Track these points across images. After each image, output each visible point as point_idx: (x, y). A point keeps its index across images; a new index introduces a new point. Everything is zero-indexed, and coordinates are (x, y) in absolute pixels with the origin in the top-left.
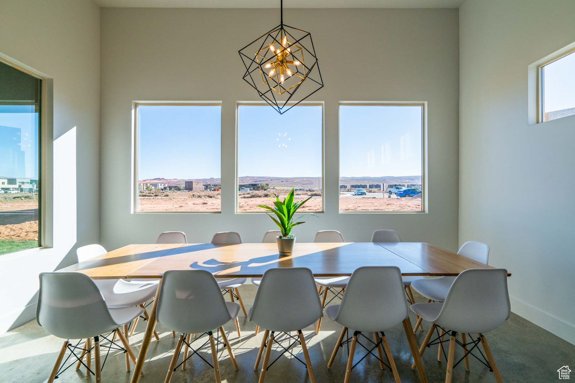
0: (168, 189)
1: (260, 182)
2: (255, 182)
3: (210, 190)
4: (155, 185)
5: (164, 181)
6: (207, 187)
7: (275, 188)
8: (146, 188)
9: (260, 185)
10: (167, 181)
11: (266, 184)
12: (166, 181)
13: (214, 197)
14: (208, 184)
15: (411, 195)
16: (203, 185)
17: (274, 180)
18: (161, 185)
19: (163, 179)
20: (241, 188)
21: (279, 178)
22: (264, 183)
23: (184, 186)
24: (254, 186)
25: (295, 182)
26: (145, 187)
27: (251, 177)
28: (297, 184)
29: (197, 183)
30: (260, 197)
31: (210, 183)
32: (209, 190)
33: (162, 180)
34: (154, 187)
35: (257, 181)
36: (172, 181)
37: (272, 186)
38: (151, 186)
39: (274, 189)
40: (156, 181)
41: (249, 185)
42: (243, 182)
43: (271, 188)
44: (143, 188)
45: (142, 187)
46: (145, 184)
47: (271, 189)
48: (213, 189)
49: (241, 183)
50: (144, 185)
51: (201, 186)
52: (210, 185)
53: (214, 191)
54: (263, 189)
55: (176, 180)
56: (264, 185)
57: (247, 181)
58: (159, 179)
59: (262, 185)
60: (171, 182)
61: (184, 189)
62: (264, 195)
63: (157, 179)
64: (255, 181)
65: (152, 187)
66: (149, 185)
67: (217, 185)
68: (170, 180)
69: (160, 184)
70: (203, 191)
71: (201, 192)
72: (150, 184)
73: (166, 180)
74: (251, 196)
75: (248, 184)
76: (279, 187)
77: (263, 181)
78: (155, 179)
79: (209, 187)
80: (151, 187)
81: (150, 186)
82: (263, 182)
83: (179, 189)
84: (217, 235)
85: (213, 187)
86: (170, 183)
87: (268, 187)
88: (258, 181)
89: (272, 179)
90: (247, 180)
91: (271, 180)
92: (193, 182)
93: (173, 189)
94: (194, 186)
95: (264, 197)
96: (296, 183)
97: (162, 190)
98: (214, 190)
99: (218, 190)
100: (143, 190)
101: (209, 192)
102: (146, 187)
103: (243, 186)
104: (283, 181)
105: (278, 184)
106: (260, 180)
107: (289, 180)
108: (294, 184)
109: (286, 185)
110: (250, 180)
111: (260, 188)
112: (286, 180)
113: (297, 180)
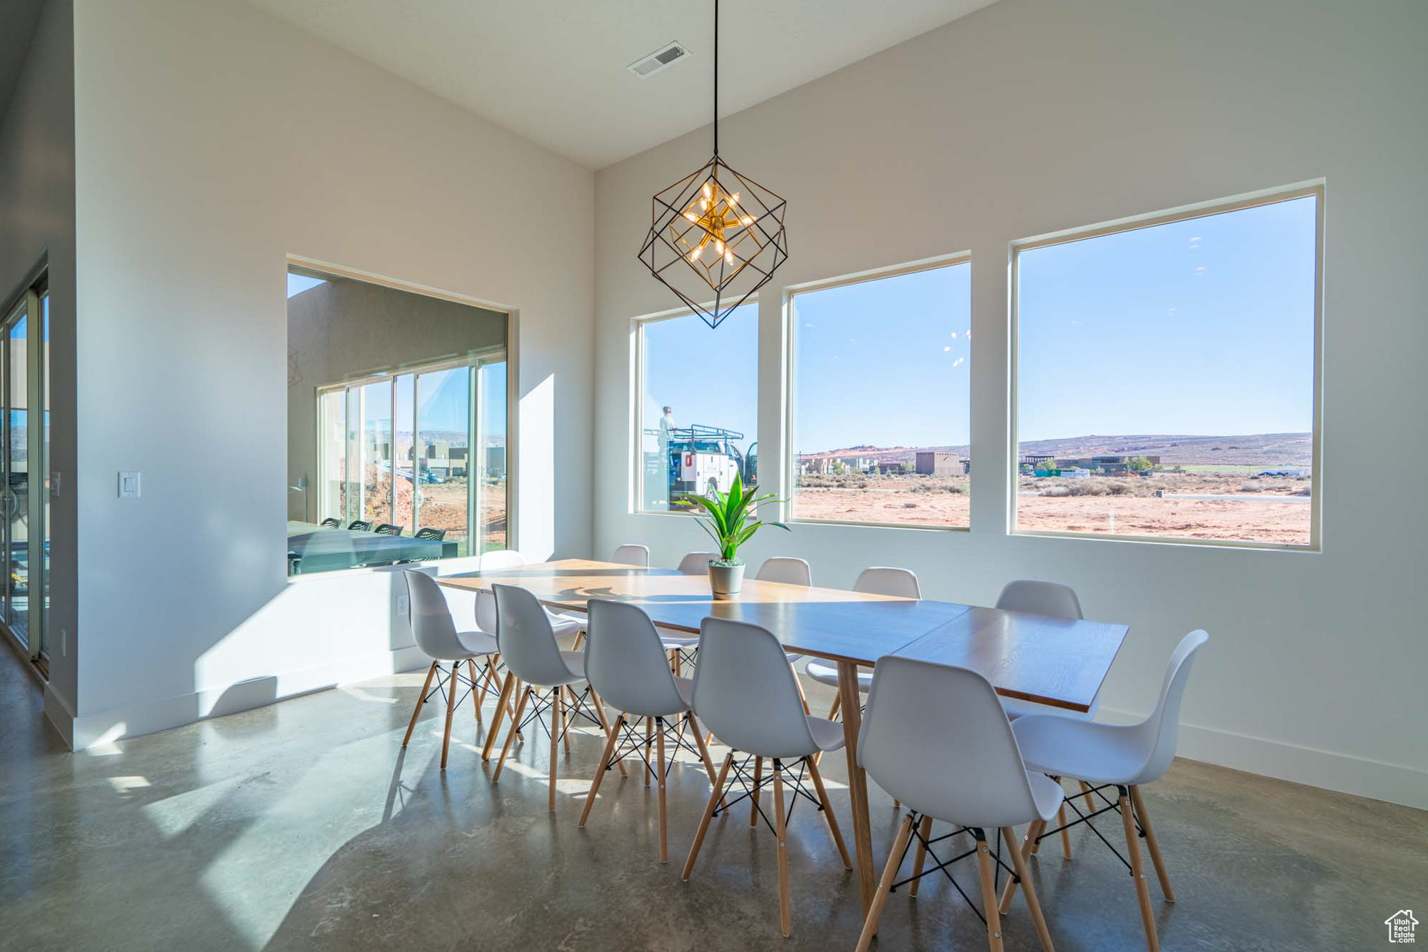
0: (878, 470)
1: (1133, 452)
2: (1116, 452)
4: (852, 462)
5: (873, 453)
7: (1183, 468)
8: (834, 469)
9: (1127, 460)
10: (880, 452)
11: (1149, 458)
12: (877, 452)
16: (960, 462)
17: (1182, 444)
18: (864, 463)
19: (871, 447)
21: (1202, 438)
22: (1142, 456)
23: (914, 463)
24: (1110, 465)
25: (1266, 448)
26: (830, 467)
27: (1104, 437)
28: (1274, 455)
29: (946, 456)
30: (1096, 494)
31: (966, 458)
33: (869, 449)
34: (849, 466)
35: (1123, 450)
36: (891, 452)
37: (1169, 464)
38: (844, 464)
39: (1177, 470)
40: (857, 453)
41: (1094, 459)
42: (1079, 453)
43: (1166, 468)
44: (828, 469)
45: (826, 467)
46: (831, 460)
47: (1168, 471)
49: (1072, 454)
50: (828, 461)
51: (955, 465)
54: (1139, 471)
55: (901, 450)
56: (1143, 458)
57: (1092, 448)
58: (863, 447)
59: (1134, 459)
60: (890, 454)
61: (913, 472)
62: (1108, 490)
63: (859, 447)
64: (1116, 449)
65: (845, 466)
66: (839, 461)
68: (887, 450)
69: (861, 460)
72: (842, 461)
73: (878, 450)
74: (1068, 490)
75: (1090, 457)
77: (1144, 448)
78: (853, 449)
80: (842, 467)
81: (841, 464)
82: (1141, 451)
83: (901, 471)
86: (886, 457)
87: (1157, 465)
88: (1126, 449)
89: (1176, 442)
90: (1092, 446)
91: (1174, 445)
92: (936, 454)
93: (889, 471)
95: (1107, 494)
96: (1274, 452)
97: (866, 473)
100: (828, 473)
102: (832, 465)
103: (1076, 463)
104: (1217, 449)
105: (1200, 457)
106: (1134, 445)
107: (1242, 445)
108: (1264, 455)
109: (1229, 459)
110: (1100, 445)
111: (1127, 468)
112: (1233, 445)
113: (1276, 443)
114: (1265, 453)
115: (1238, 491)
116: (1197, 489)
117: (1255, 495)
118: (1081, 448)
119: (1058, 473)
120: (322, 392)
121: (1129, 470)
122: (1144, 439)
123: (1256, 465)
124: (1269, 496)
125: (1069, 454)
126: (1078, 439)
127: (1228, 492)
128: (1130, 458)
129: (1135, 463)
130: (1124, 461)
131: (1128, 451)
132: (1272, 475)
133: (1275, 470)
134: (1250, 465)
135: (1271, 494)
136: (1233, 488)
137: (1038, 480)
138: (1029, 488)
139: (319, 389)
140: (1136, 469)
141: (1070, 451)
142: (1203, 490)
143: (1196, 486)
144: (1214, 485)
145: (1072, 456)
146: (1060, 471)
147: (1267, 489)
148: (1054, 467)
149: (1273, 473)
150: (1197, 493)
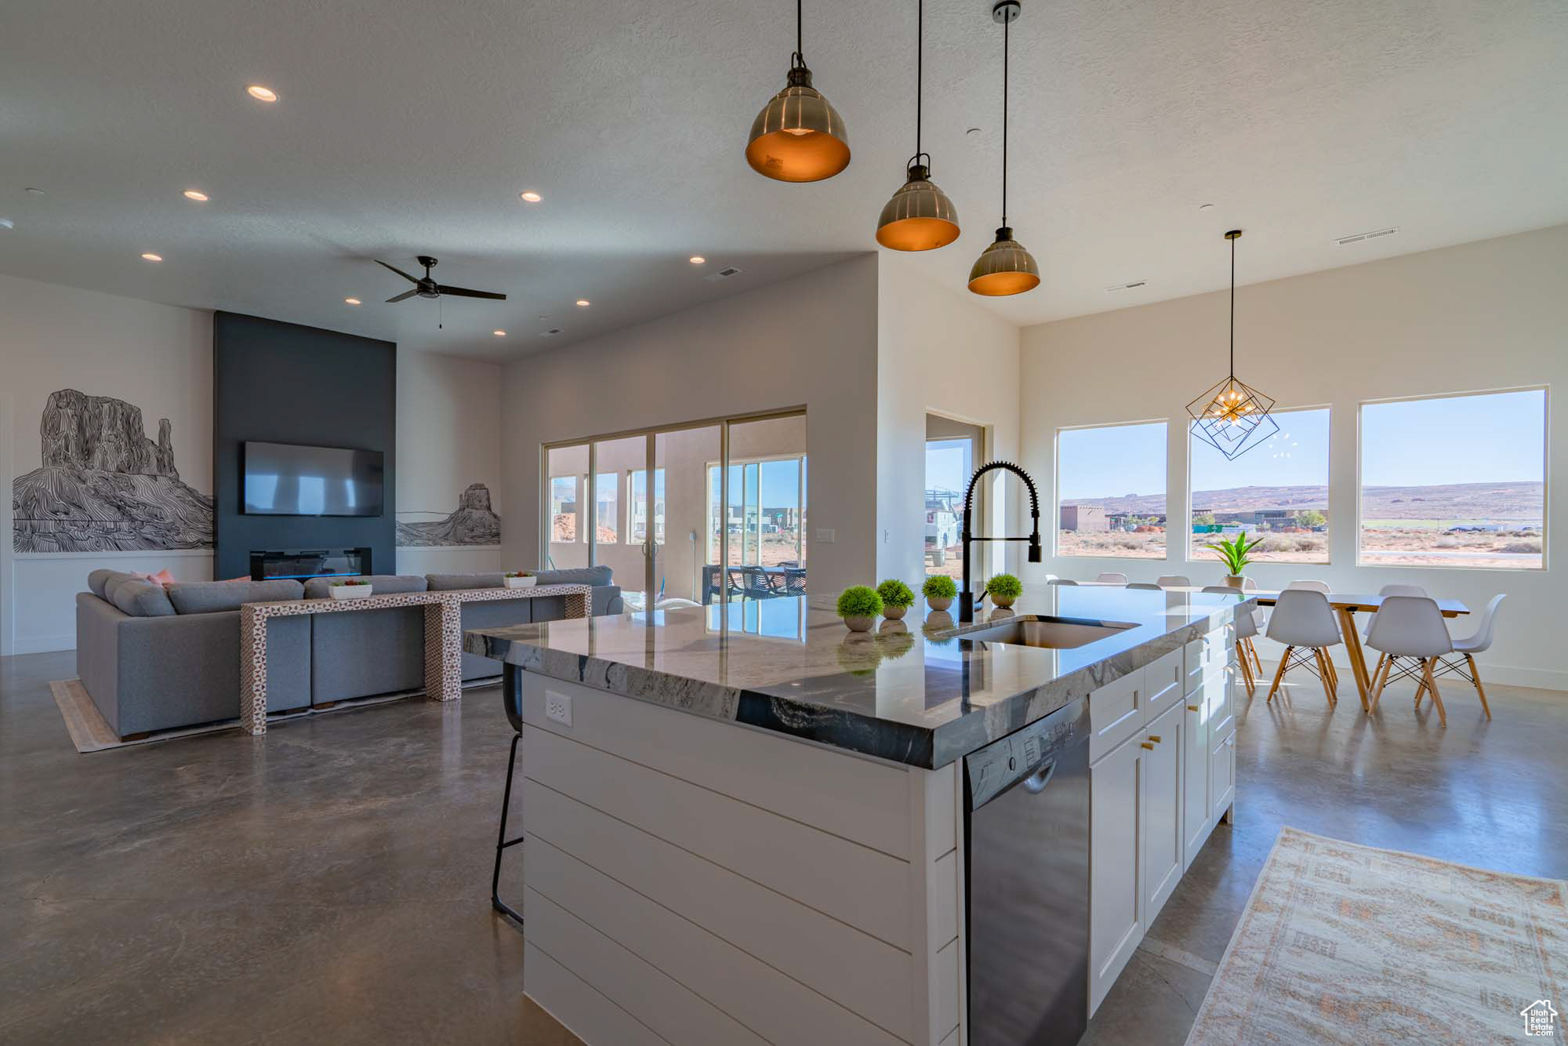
2: (1279, 504)
3: (1127, 531)
6: (1117, 521)
11: (1320, 512)
13: (1141, 548)
14: (1119, 513)
16: (1106, 516)
20: (1228, 524)
22: (1314, 509)
24: (1276, 519)
25: (1456, 500)
28: (1466, 508)
29: (1090, 510)
31: (1123, 510)
32: (1122, 529)
35: (1287, 502)
41: (1257, 513)
42: (1237, 506)
48: (1135, 526)
49: (1228, 507)
51: (1100, 519)
52: (1126, 516)
53: (1139, 532)
54: (1310, 526)
56: (1315, 513)
57: (1251, 501)
59: (1306, 513)
62: (1297, 546)
64: (1278, 502)
67: (1146, 516)
70: (1106, 532)
71: (1101, 535)
75: (1253, 510)
76: (1380, 521)
77: (1312, 501)
79: (1124, 522)
82: (1309, 503)
84: (1162, 578)
85: (1135, 520)
88: (1290, 501)
90: (1251, 498)
92: (1079, 507)
94: (1082, 518)
95: (1297, 550)
96: (1466, 504)
98: (1140, 530)
99: (1150, 530)
101: (1126, 535)
103: (1236, 517)
104: (1398, 501)
105: (1379, 511)
106: (1301, 497)
107: (1428, 497)
108: (1454, 508)
109: (1413, 512)
110: (1261, 497)
111: (1296, 523)
112: (1416, 497)
113: (1468, 494)
114: (1454, 505)
115: (1433, 547)
116: (1388, 545)
117: (1452, 552)
118: (1239, 501)
119: (1219, 529)
120: (710, 467)
121: (1298, 525)
122: (1312, 491)
123: (1446, 519)
124: (1467, 553)
125: (1225, 507)
126: (1234, 491)
127: (1422, 548)
128: (1300, 512)
129: (1306, 517)
130: (1292, 515)
131: (1293, 504)
132: (1465, 530)
133: (1468, 524)
134: (1438, 519)
135: (1470, 551)
136: (1427, 544)
137: (1208, 536)
138: (1200, 545)
139: (708, 464)
140: (1307, 524)
141: (1226, 504)
142: (1393, 547)
143: (1386, 543)
144: (1406, 541)
145: (1228, 510)
146: (1222, 526)
147: (1465, 546)
148: (1212, 522)
149: (1466, 528)
150: (1388, 550)
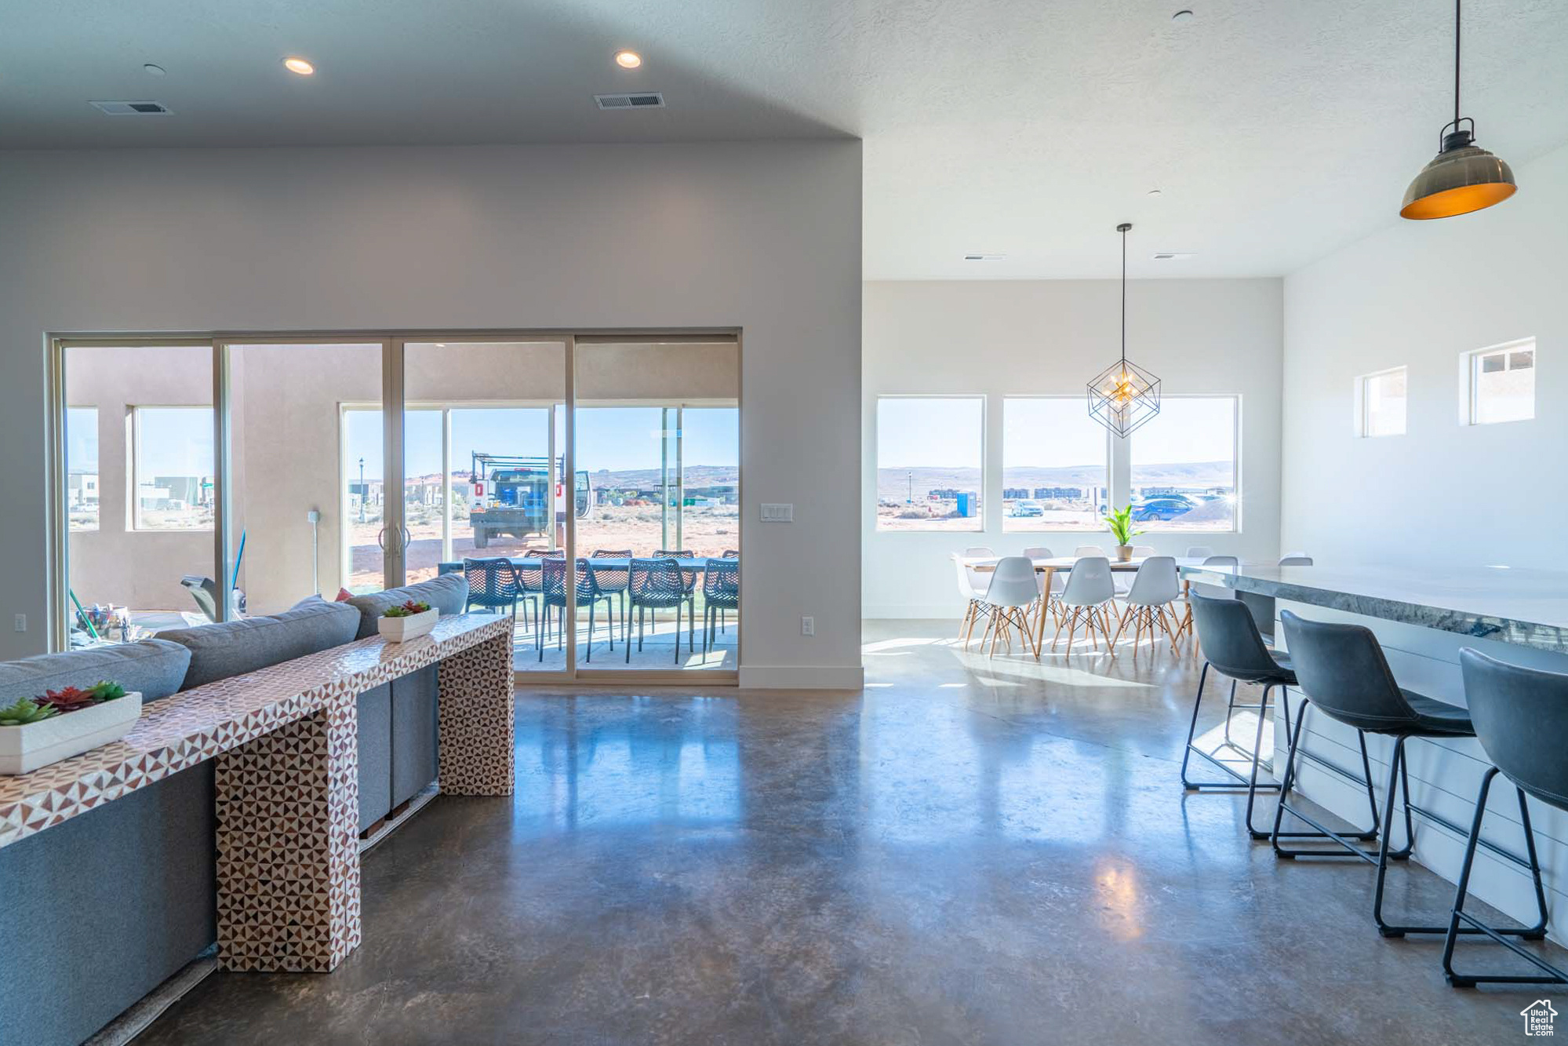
15: (1166, 516)
119: (693, 502)
